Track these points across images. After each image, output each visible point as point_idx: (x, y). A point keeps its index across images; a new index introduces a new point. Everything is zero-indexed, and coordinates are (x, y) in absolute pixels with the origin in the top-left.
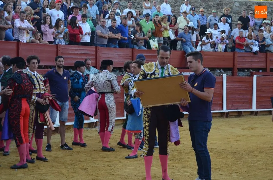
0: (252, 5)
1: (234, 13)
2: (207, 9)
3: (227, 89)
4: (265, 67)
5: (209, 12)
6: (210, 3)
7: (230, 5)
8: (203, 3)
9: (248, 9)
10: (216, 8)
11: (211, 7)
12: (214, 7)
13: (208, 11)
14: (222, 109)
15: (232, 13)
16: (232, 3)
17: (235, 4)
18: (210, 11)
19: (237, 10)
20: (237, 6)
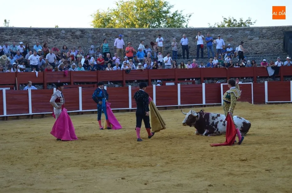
0: (76, 32)
1: (61, 39)
2: (38, 36)
3: (32, 99)
4: (70, 81)
5: (41, 39)
6: (41, 31)
7: (57, 32)
8: (35, 32)
9: (73, 35)
10: (46, 35)
11: (41, 35)
12: (44, 34)
13: (39, 37)
14: (28, 113)
15: (60, 38)
16: (59, 31)
17: (62, 31)
18: (41, 37)
19: (64, 36)
20: (63, 32)
